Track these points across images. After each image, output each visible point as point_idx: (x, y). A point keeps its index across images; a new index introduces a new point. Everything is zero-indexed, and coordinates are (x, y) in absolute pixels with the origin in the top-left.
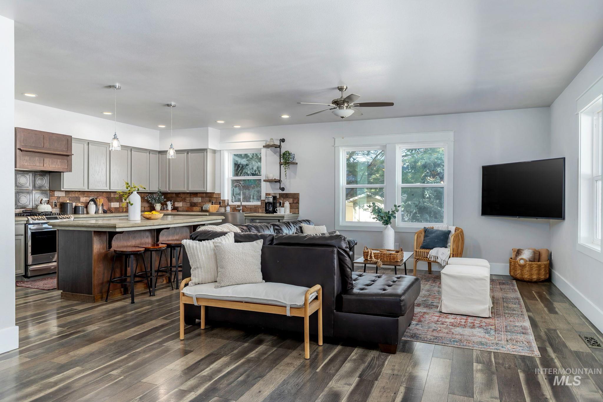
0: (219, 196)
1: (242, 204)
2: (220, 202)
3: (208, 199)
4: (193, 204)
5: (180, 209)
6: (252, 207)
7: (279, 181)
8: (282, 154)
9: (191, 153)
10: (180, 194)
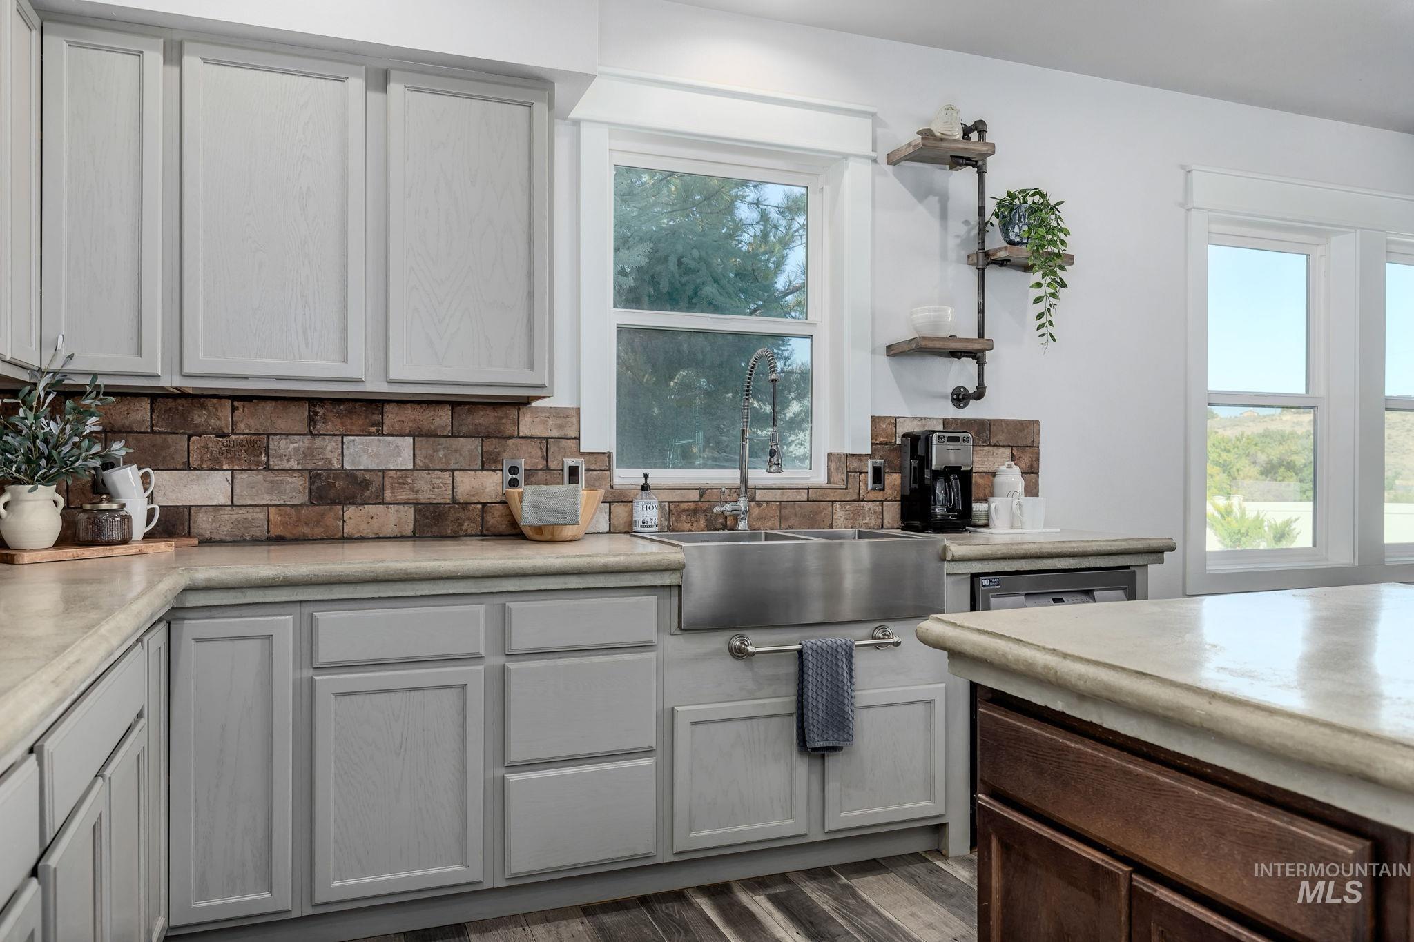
0: (561, 427)
1: (751, 483)
2: (574, 471)
3: (469, 446)
4: (340, 484)
5: (203, 524)
6: (790, 496)
7: (977, 356)
8: (991, 207)
9: (410, 89)
10: (203, 407)
